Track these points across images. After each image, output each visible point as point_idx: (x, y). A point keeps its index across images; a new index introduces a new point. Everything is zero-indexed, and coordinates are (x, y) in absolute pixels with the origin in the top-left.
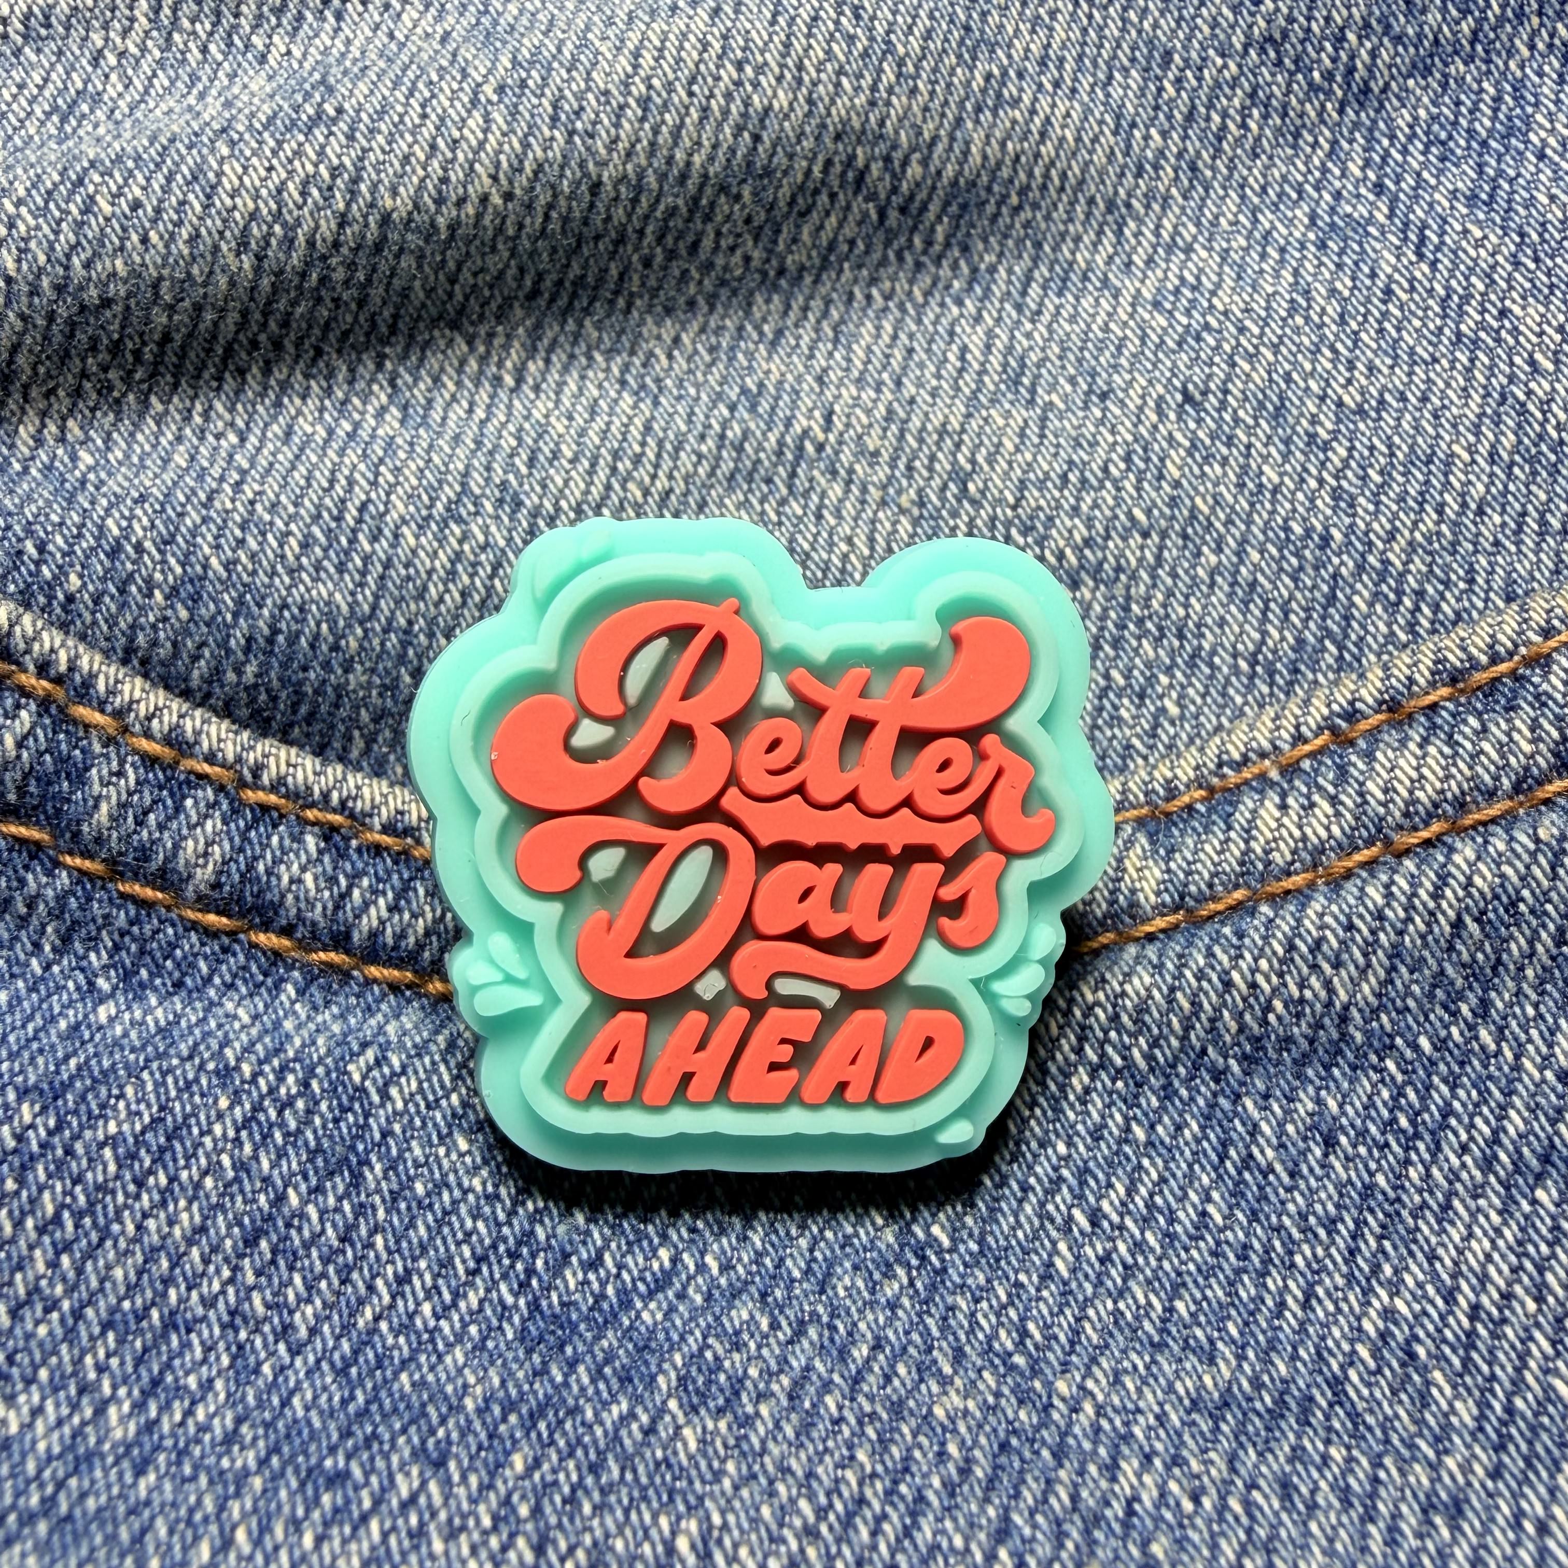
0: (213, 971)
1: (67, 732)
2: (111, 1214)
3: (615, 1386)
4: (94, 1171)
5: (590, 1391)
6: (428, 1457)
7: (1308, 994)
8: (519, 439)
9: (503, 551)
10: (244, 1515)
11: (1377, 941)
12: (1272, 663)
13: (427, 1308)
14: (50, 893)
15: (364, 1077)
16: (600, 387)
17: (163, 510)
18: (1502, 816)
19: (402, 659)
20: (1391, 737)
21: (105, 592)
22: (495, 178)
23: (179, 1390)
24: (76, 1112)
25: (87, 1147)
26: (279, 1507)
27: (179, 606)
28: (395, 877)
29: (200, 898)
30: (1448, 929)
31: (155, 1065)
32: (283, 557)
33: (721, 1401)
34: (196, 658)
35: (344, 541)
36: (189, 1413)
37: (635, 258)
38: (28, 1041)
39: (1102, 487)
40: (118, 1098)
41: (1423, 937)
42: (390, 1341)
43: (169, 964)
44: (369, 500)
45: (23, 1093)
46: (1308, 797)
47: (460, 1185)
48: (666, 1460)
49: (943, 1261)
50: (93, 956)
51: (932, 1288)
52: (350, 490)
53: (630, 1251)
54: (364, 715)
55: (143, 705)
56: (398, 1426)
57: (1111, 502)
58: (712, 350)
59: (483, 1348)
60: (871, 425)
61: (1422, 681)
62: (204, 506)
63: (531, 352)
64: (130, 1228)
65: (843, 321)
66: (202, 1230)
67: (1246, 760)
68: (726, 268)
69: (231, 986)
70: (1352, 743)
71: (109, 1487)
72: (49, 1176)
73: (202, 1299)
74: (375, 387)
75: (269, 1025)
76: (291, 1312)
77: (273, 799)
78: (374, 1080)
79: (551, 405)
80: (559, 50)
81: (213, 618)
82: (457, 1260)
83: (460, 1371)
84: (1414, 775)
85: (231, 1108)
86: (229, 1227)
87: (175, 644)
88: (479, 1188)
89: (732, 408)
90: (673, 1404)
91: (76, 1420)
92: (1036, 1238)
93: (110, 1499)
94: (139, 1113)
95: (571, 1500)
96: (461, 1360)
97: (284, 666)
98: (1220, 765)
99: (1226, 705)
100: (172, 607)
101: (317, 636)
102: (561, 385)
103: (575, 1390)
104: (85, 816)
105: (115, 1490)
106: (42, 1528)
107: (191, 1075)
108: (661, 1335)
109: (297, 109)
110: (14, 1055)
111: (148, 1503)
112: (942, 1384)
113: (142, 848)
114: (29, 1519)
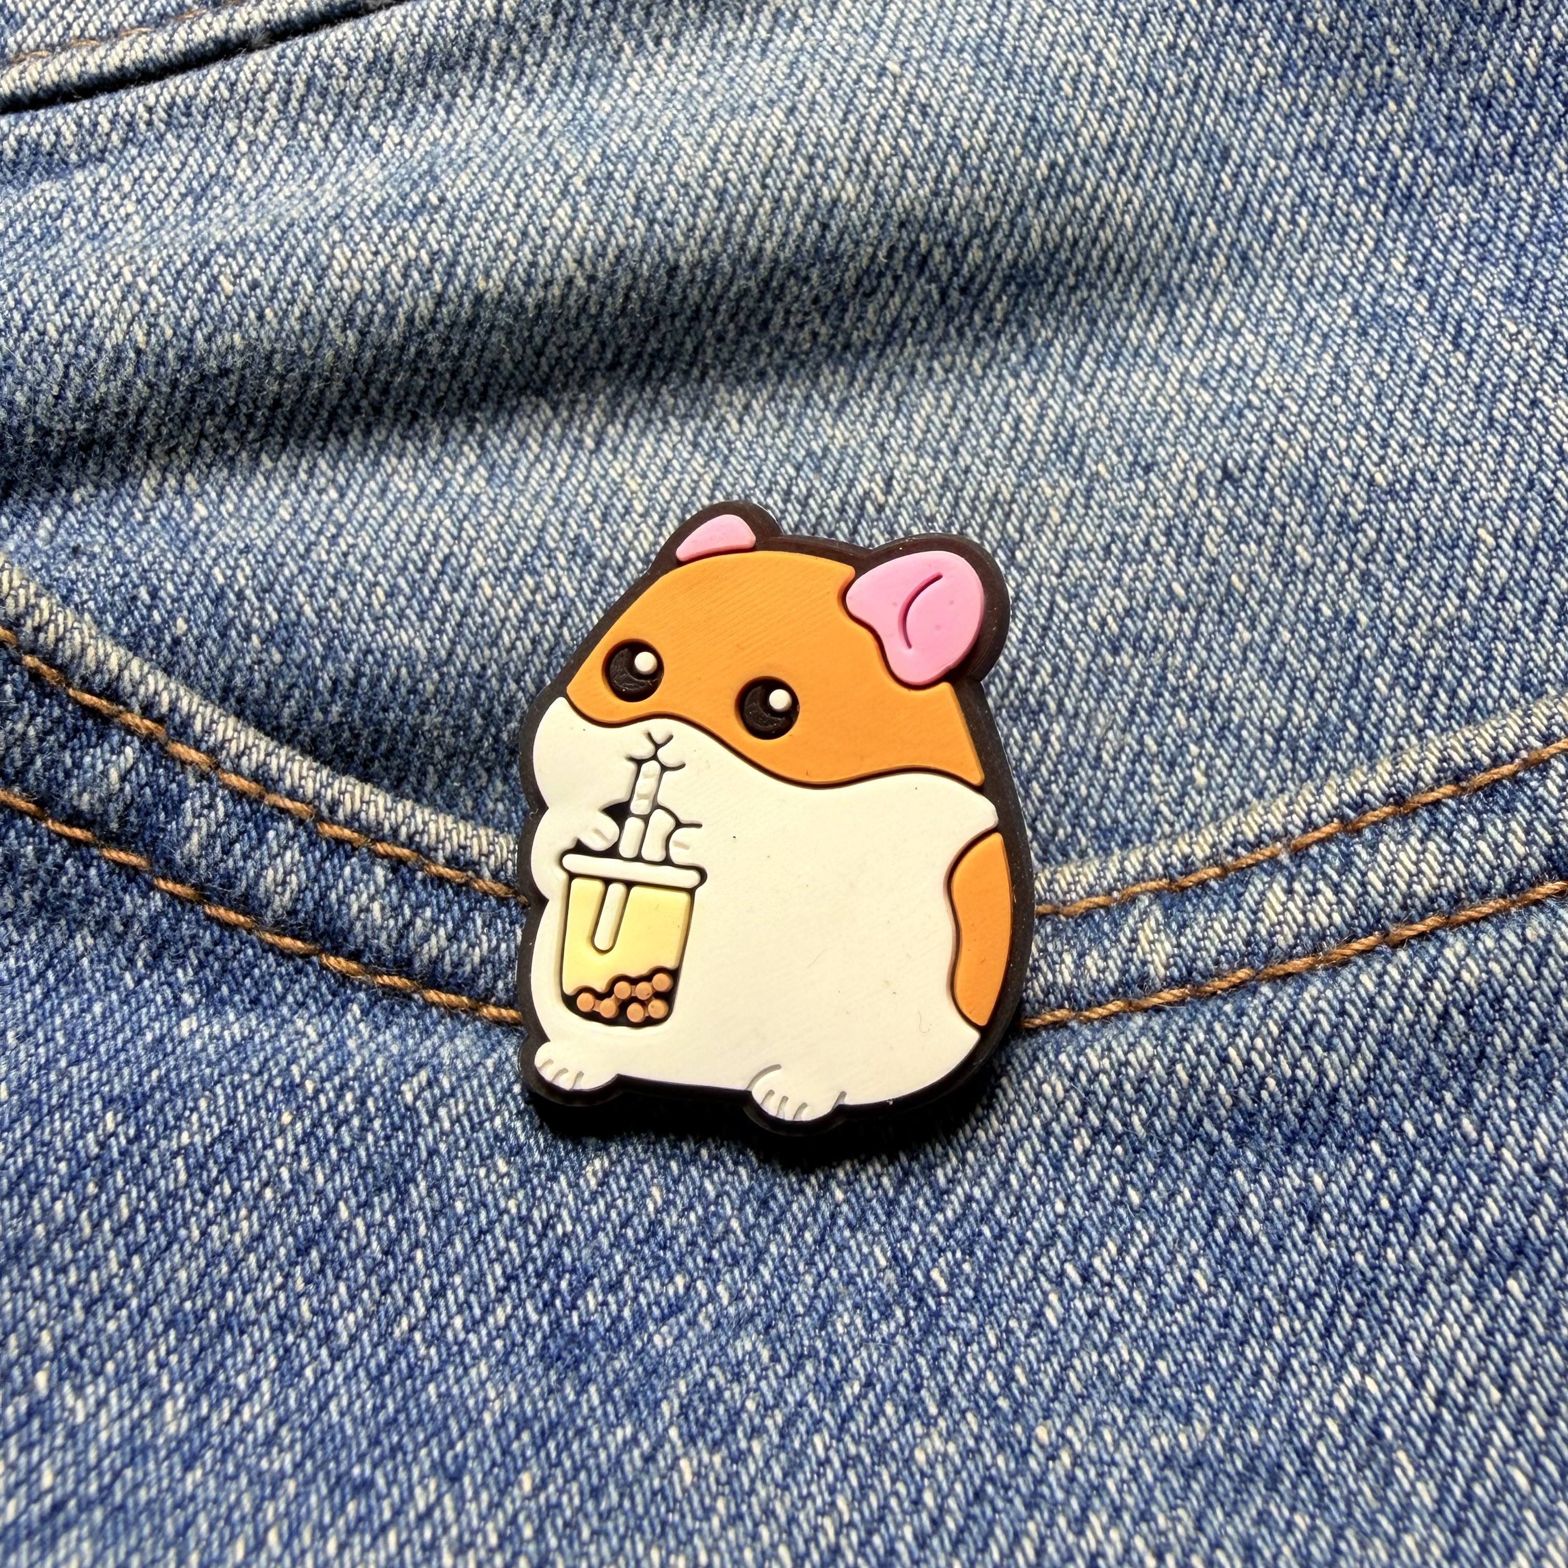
0: (287, 990)
1: (166, 768)
2: (179, 1220)
3: (622, 1410)
4: (166, 1178)
5: (599, 1412)
6: (445, 1469)
7: (1300, 1074)
8: (595, 497)
9: (573, 602)
10: (278, 1517)
11: (1367, 1027)
12: (1296, 740)
13: (458, 1322)
14: (144, 913)
15: (416, 1098)
16: (674, 448)
17: (265, 561)
18: (1493, 914)
19: (474, 702)
20: (1394, 830)
21: (206, 637)
22: (580, 263)
23: (230, 1388)
24: (154, 1122)
25: (161, 1156)
26: (309, 1512)
27: (274, 650)
28: (456, 908)
29: (277, 923)
30: (1434, 1019)
31: (227, 1080)
32: (370, 605)
33: (718, 1433)
34: (287, 698)
35: (426, 591)
36: (236, 1412)
37: (709, 333)
38: (117, 1051)
39: (1144, 560)
40: (192, 1110)
41: (1411, 1026)
42: (422, 1351)
43: (248, 981)
44: (452, 553)
45: (108, 1102)
46: (1313, 884)
47: (496, 1206)
48: (662, 1490)
49: (939, 1304)
50: (180, 972)
51: (926, 1331)
52: (434, 544)
53: (648, 1277)
54: (439, 753)
55: (234, 744)
56: (421, 1437)
57: (1151, 575)
58: (781, 416)
59: (506, 1362)
60: (928, 492)
61: (1427, 778)
62: (302, 557)
63: (611, 417)
64: (196, 1234)
65: (904, 392)
66: (260, 1238)
67: (1259, 842)
68: (794, 343)
69: (302, 1005)
70: (1359, 832)
71: (160, 1479)
72: (127, 1182)
73: (256, 1303)
74: (466, 449)
75: (334, 1044)
76: (335, 1320)
77: (347, 833)
78: (425, 1103)
79: (626, 465)
80: (645, 145)
81: (304, 661)
82: (489, 1279)
83: (482, 1384)
84: (1413, 869)
85: (293, 1123)
86: (284, 1236)
87: (268, 684)
88: (514, 1211)
89: (798, 468)
90: (673, 1433)
91: (136, 1413)
92: (1029, 1288)
93: (160, 1491)
94: (209, 1126)
95: (571, 1524)
96: (485, 1374)
97: (367, 706)
98: (1234, 845)
99: (1248, 780)
100: (267, 650)
101: (397, 679)
102: (637, 448)
103: (585, 1409)
104: (178, 845)
105: (165, 1484)
106: (98, 1515)
107: (259, 1091)
108: (669, 1361)
109: (404, 197)
110: (101, 1066)
111: (193, 1498)
112: (927, 1425)
113: (227, 876)
114: (86, 1506)
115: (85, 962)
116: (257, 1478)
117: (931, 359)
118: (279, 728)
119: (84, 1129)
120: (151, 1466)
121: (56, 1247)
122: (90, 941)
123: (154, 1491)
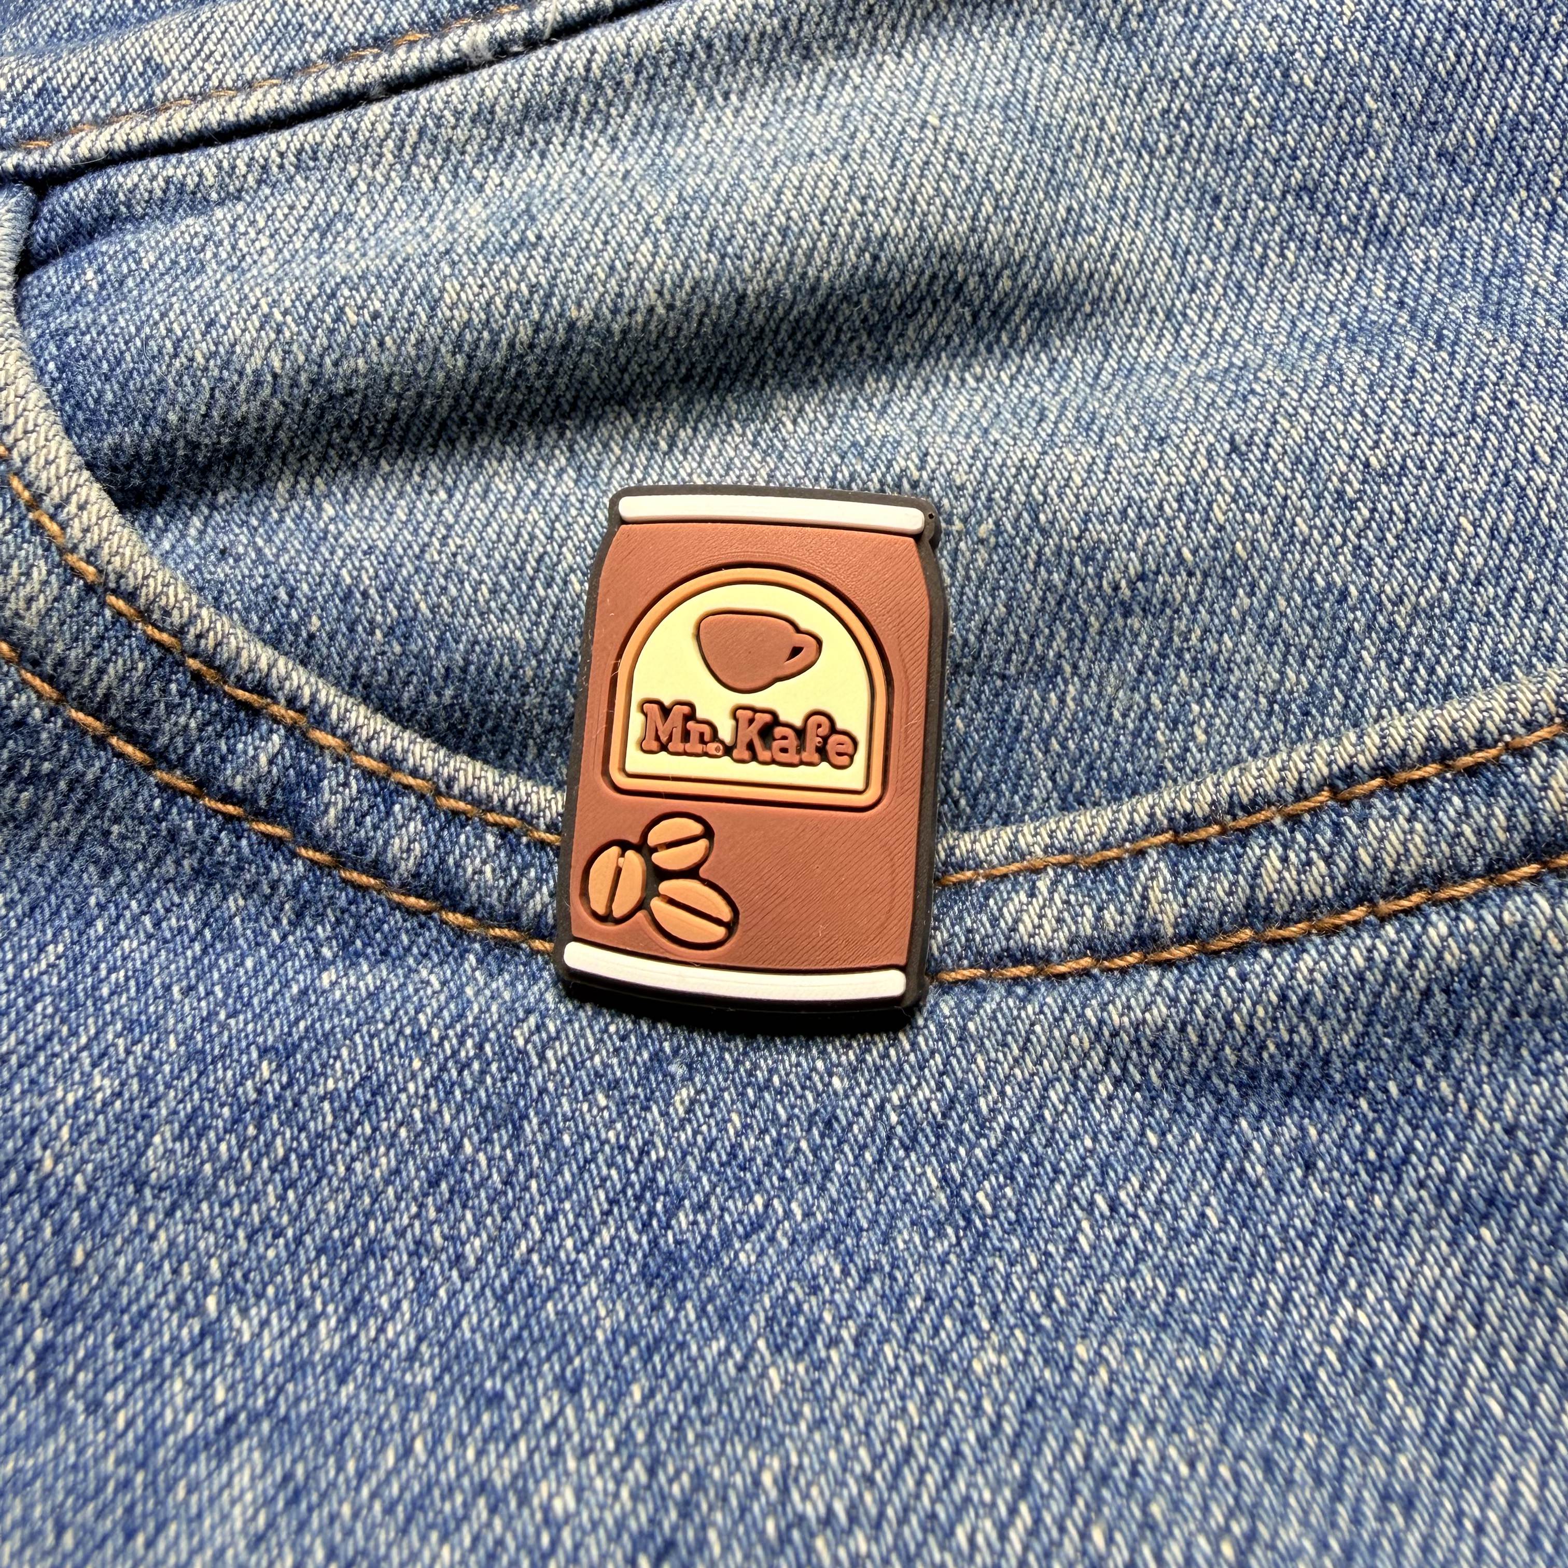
0: (412, 943)
1: (307, 751)
2: (327, 1158)
3: (716, 1324)
4: (315, 1120)
5: (696, 1327)
6: (566, 1382)
7: (1296, 1039)
10: (422, 1427)
12: (1288, 704)
13: (569, 1243)
14: (288, 878)
15: (527, 1042)
16: (736, 448)
17: (386, 561)
18: (1474, 894)
20: (1382, 805)
21: (336, 632)
22: (660, 293)
23: (375, 1309)
24: (303, 1070)
25: (311, 1101)
27: (395, 643)
29: (403, 885)
31: (365, 1029)
32: (476, 601)
33: (800, 1344)
34: (406, 683)
36: (381, 1330)
38: (268, 1003)
39: (1157, 524)
40: (335, 1058)
41: (1397, 1001)
42: (540, 1271)
43: (378, 936)
45: (264, 1052)
46: (1307, 853)
47: (598, 1137)
48: (755, 1397)
49: (986, 1225)
50: (319, 929)
51: (975, 1251)
54: (537, 729)
55: (365, 729)
56: (543, 1352)
57: (1163, 539)
59: (613, 1280)
60: (959, 463)
61: (1414, 755)
62: (418, 558)
63: (683, 422)
64: (342, 1169)
65: (939, 397)
66: (397, 1172)
67: (1254, 805)
69: (426, 955)
70: (1348, 804)
71: (318, 1393)
72: (281, 1124)
73: (395, 1231)
74: (557, 452)
75: (455, 991)
76: (463, 1244)
77: (462, 805)
78: (535, 1044)
81: (420, 651)
82: (595, 1204)
83: (594, 1301)
84: (1401, 849)
85: (422, 1069)
86: (418, 1170)
87: (390, 672)
88: (614, 1140)
89: (843, 456)
90: (761, 1344)
91: (294, 1332)
92: (1064, 1214)
93: (318, 1404)
94: (351, 1072)
95: (678, 1428)
96: (595, 1292)
97: (474, 690)
101: (500, 667)
103: (684, 1325)
104: (315, 818)
105: (323, 1396)
106: (266, 1426)
107: (392, 1039)
108: (754, 1277)
109: (506, 235)
110: (257, 1017)
111: (347, 1410)
112: (980, 1339)
113: (360, 844)
114: (256, 1418)
115: (237, 920)
116: (402, 1390)
117: (963, 371)
118: (399, 709)
119: (244, 1077)
120: (310, 1380)
121: (222, 1183)
122: (241, 902)
123: (313, 1404)
